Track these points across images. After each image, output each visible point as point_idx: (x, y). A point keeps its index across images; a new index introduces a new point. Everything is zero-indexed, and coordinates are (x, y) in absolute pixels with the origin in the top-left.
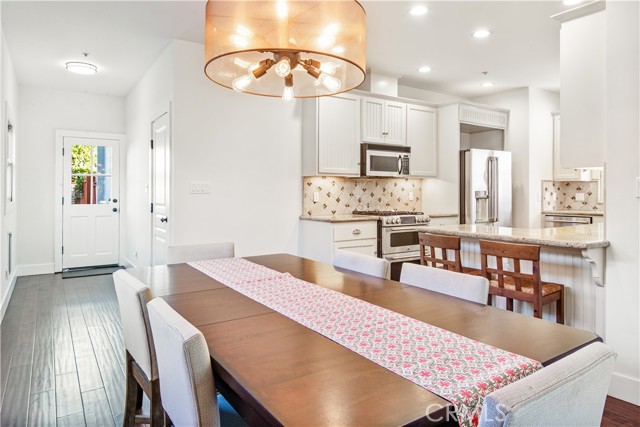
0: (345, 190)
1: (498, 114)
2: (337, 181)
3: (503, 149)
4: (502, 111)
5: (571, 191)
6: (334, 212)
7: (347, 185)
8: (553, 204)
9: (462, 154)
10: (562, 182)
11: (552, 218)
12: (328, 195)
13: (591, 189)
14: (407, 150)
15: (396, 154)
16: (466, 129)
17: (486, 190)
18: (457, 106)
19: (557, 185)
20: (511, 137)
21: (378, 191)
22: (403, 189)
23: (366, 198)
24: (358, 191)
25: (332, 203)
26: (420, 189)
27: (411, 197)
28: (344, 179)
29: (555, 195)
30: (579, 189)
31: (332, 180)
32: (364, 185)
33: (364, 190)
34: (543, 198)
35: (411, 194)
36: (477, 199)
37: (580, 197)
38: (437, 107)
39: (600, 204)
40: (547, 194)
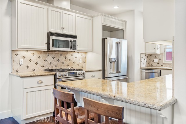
0: (41, 58)
1: (121, 22)
2: (35, 53)
3: (124, 39)
4: (123, 21)
5: (152, 58)
6: (34, 70)
7: (42, 55)
8: (145, 64)
9: (104, 40)
10: (149, 54)
11: (144, 70)
12: (30, 61)
13: (161, 57)
14: (75, 37)
15: (68, 39)
16: (105, 28)
17: (115, 58)
18: (101, 16)
19: (147, 56)
20: (127, 33)
21: (62, 59)
22: (76, 58)
23: (55, 62)
24: (50, 58)
25: (32, 65)
26: (85, 57)
27: (81, 61)
28: (40, 52)
29: (146, 60)
30: (156, 57)
31: (32, 52)
32: (53, 56)
33: (54, 58)
34: (141, 61)
35: (81, 60)
36: (111, 62)
37: (156, 61)
38: (92, 17)
39: (164, 64)
40: (142, 60)
